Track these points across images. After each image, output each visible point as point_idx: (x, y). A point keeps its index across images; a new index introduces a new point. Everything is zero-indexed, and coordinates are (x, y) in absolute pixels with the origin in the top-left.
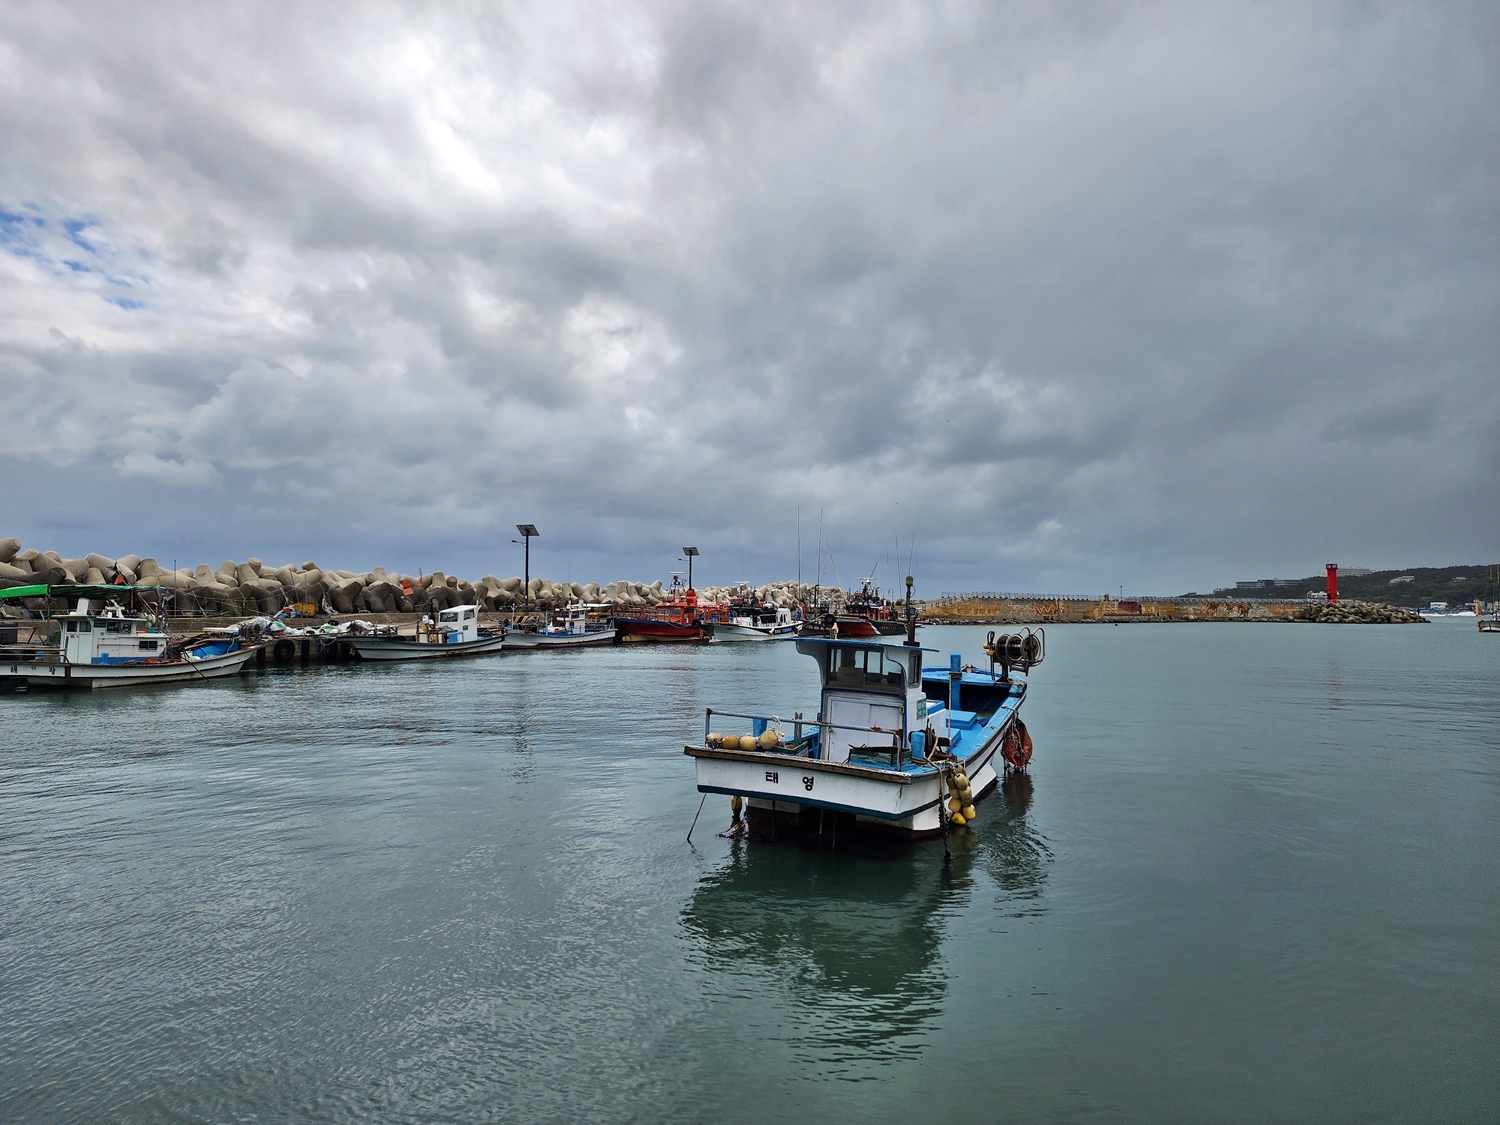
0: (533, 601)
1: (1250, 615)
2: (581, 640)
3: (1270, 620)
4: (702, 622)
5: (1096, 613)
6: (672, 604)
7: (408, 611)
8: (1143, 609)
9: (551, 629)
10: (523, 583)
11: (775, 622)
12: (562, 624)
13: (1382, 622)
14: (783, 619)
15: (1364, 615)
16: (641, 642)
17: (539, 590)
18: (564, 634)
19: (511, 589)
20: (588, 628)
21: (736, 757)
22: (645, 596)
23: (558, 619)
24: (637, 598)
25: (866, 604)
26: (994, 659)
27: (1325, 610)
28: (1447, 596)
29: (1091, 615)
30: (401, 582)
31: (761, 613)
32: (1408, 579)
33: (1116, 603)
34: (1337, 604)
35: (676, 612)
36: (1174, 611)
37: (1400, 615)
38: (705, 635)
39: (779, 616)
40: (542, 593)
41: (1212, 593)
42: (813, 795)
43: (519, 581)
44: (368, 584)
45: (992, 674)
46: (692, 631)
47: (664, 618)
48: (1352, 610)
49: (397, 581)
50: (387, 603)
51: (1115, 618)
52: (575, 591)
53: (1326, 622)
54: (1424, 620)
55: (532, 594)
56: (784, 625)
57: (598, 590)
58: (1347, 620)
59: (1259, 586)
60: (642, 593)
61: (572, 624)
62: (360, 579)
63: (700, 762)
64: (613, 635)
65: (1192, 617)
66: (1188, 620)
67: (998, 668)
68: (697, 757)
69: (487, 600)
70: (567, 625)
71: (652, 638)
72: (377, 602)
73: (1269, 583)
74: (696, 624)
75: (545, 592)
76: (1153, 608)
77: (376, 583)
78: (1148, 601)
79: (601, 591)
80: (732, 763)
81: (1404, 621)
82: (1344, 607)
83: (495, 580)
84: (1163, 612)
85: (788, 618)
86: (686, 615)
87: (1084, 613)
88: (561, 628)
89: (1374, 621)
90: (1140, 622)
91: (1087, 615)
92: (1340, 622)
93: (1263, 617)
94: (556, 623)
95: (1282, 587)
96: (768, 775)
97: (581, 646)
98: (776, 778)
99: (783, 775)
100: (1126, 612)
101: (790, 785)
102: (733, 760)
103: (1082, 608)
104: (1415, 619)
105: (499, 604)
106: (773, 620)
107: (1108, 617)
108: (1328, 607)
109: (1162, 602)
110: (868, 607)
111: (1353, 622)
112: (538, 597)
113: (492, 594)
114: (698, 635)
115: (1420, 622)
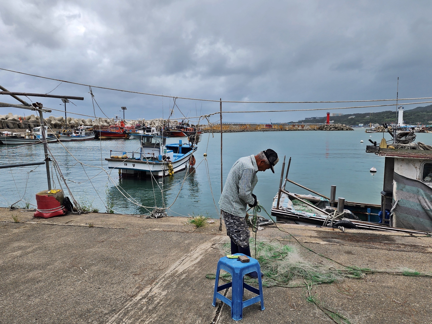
0: (68, 125)
1: (304, 128)
2: (84, 138)
3: (310, 130)
4: (127, 132)
5: (259, 128)
6: (116, 126)
7: (23, 128)
8: (273, 127)
9: (74, 135)
10: (64, 119)
11: (151, 132)
12: (78, 133)
13: (341, 130)
14: (153, 131)
15: (336, 128)
16: (106, 139)
17: (70, 121)
18: (79, 136)
19: (60, 121)
20: (86, 134)
21: (117, 160)
22: (108, 123)
23: (76, 131)
24: (105, 124)
25: (182, 126)
26: (189, 141)
27: (325, 127)
28: (364, 122)
29: (257, 129)
30: (19, 118)
31: (146, 129)
32: (353, 117)
33: (265, 125)
34: (329, 125)
35: (117, 129)
36: (282, 128)
37: (346, 128)
38: (127, 136)
39: (152, 130)
40: (71, 122)
41: (298, 121)
42: (135, 168)
43: (63, 118)
44: (6, 119)
45: (189, 145)
46: (124, 135)
47: (114, 131)
48: (333, 127)
49: (17, 118)
50: (15, 125)
51: (264, 130)
52: (83, 121)
53: (325, 130)
54: (352, 130)
55: (68, 123)
56: (154, 133)
57: (91, 121)
58: (331, 130)
59: (312, 119)
60: (107, 122)
61: (81, 133)
62: (4, 117)
63: (109, 162)
64: (94, 136)
65: (287, 129)
66: (286, 130)
67: (191, 143)
68: (108, 161)
69: (51, 124)
70: (79, 133)
71: (109, 137)
72: (12, 126)
73: (314, 118)
74: (124, 133)
75: (72, 122)
76: (276, 127)
77: (10, 118)
78: (275, 124)
79: (92, 121)
80: (116, 162)
81: (347, 130)
82: (331, 126)
83: (54, 118)
84: (279, 128)
85: (155, 131)
86: (121, 130)
87: (255, 128)
88: (77, 134)
89: (339, 130)
90: (272, 131)
91: (256, 129)
92: (329, 130)
93: (308, 129)
94: (75, 133)
95: (318, 119)
96: (125, 164)
97: (85, 140)
98: (127, 164)
99: (128, 164)
100: (268, 128)
101: (130, 166)
102: (117, 161)
103: (254, 127)
104: (350, 129)
105: (56, 126)
106: (150, 131)
107: (262, 130)
108: (326, 126)
109: (278, 124)
110: (183, 127)
111: (333, 130)
112: (70, 124)
113: (53, 122)
114: (125, 136)
115: (351, 130)
